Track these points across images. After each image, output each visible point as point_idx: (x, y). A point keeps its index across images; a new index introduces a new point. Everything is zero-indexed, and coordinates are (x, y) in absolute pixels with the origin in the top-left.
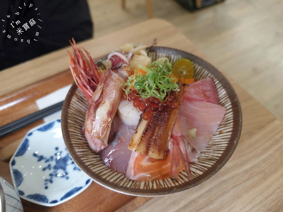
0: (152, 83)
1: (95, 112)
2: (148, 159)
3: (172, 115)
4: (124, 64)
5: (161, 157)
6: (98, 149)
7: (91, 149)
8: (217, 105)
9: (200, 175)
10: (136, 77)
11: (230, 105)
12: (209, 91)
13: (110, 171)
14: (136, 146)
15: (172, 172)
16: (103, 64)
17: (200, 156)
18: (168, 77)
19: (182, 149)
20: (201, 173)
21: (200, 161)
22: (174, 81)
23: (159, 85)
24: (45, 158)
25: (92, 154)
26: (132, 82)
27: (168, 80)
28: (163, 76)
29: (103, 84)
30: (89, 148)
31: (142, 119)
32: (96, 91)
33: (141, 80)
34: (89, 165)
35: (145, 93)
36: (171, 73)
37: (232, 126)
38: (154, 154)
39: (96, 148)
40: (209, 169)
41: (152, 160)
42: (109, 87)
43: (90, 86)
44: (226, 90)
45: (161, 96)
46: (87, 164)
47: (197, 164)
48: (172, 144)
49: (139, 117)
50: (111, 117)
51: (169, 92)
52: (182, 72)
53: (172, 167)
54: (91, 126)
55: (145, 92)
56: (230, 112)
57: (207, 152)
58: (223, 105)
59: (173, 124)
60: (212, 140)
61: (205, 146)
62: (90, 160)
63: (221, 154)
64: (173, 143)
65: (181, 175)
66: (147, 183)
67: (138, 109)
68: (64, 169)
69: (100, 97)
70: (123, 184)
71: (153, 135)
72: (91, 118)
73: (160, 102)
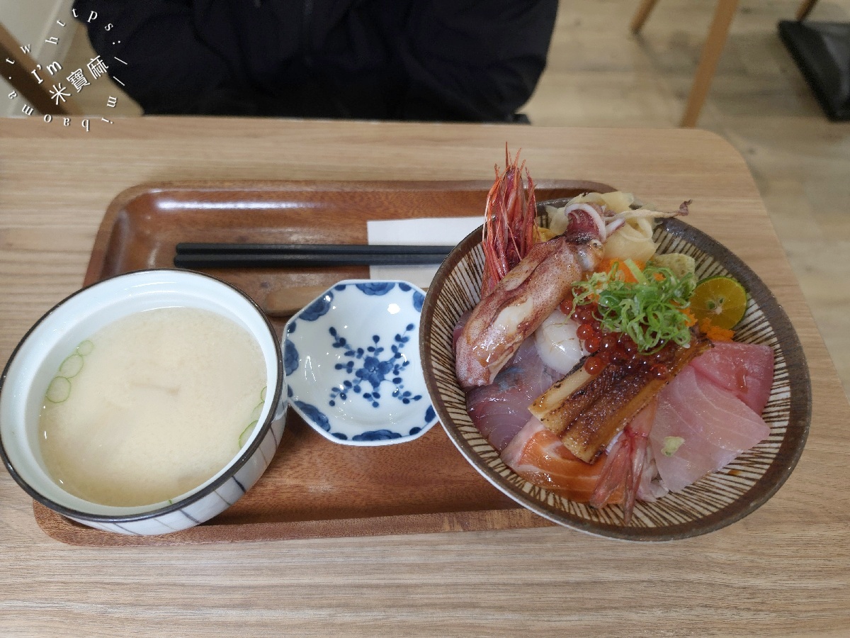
0: (639, 308)
1: (499, 311)
2: (557, 448)
3: (648, 388)
4: (595, 239)
5: (586, 457)
6: (470, 381)
7: (455, 374)
8: (754, 413)
9: (647, 527)
10: (612, 279)
11: (785, 427)
12: (753, 375)
13: (476, 432)
14: (548, 411)
15: (595, 494)
16: (547, 214)
17: (665, 497)
18: (677, 311)
19: (636, 462)
20: (651, 525)
21: (659, 505)
22: (686, 322)
23: (651, 318)
24: (348, 347)
25: (455, 384)
26: (596, 286)
27: (674, 315)
28: (666, 304)
29: (535, 264)
30: (453, 370)
31: (581, 367)
32: (515, 270)
33: (619, 292)
34: (446, 402)
35: (613, 320)
36: (688, 304)
37: (764, 472)
38: (574, 445)
39: (468, 378)
40: (672, 526)
41: (565, 453)
42: (546, 274)
43: (506, 253)
44: (793, 392)
45: (643, 342)
46: (444, 398)
47: (651, 508)
48: (621, 443)
49: (577, 361)
50: (524, 334)
51: (664, 340)
52: (712, 306)
53: (599, 484)
54: (478, 333)
55: (615, 317)
56: (777, 442)
57: (684, 497)
58: (768, 420)
59: (642, 407)
60: (707, 479)
61: (686, 485)
62: (449, 393)
63: (710, 511)
64: (622, 441)
65: (608, 510)
66: (537, 489)
67: (583, 344)
68: (375, 385)
69: (521, 286)
70: (495, 467)
71: (589, 407)
72: (485, 319)
73: (636, 352)
